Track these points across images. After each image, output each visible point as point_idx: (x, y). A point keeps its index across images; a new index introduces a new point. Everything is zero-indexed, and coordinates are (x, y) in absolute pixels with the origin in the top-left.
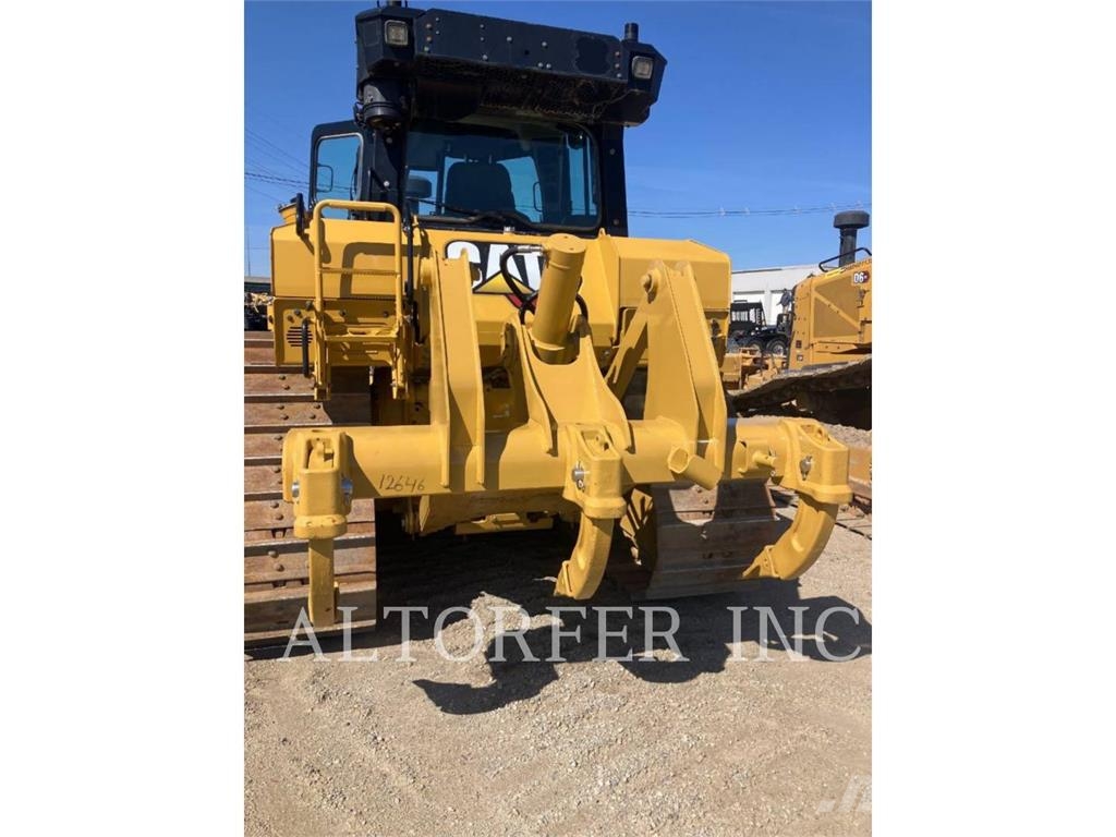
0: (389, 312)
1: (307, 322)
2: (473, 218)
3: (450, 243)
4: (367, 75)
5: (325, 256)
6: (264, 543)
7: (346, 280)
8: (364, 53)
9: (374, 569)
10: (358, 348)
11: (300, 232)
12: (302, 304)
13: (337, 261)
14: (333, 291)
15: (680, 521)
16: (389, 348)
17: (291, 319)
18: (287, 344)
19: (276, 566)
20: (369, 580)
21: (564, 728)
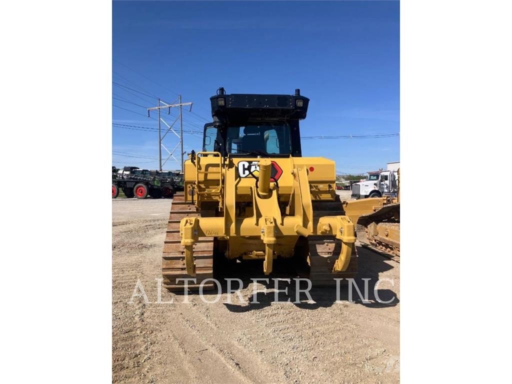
0: (218, 185)
1: (193, 188)
2: (248, 154)
3: (239, 162)
4: (214, 114)
5: (200, 168)
6: (179, 256)
7: (206, 175)
8: (213, 108)
9: (212, 266)
10: (209, 195)
11: (192, 161)
12: (193, 183)
13: (203, 170)
14: (202, 178)
15: (319, 255)
16: (219, 196)
17: (189, 187)
18: (188, 195)
19: (183, 263)
20: (211, 270)
21: (266, 317)
